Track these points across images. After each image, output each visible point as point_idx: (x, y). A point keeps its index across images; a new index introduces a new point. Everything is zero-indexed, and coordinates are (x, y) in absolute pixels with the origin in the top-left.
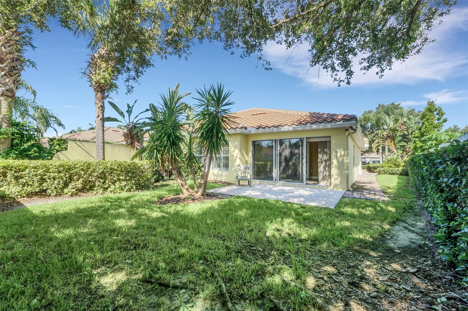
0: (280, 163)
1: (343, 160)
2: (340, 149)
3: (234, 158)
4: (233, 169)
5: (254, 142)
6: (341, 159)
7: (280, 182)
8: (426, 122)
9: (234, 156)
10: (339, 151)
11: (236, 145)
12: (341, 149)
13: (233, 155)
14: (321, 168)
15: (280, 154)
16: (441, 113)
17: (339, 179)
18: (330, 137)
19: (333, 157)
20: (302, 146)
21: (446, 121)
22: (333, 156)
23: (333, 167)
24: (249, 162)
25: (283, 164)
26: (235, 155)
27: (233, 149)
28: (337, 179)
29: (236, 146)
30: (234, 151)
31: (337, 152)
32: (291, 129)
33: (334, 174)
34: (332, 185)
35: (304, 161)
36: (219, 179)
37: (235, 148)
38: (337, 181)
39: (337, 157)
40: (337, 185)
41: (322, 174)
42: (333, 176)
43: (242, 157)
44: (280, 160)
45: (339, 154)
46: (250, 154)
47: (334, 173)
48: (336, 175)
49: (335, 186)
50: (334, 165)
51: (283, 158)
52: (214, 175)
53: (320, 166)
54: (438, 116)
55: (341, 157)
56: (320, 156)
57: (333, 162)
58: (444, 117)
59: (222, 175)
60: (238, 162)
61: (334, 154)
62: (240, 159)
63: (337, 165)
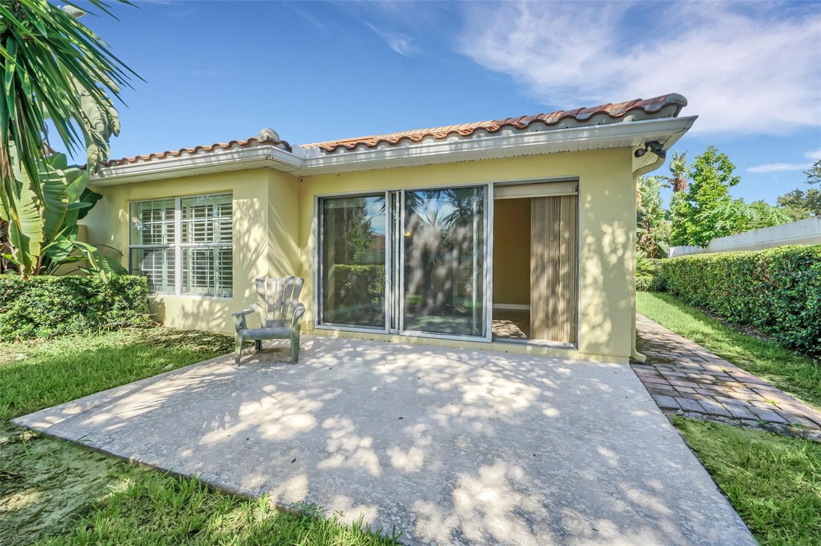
0: (408, 270)
1: (621, 260)
2: (612, 226)
3: (249, 255)
4: (247, 293)
5: (323, 201)
6: (613, 259)
7: (407, 333)
8: (704, 184)
9: (248, 249)
10: (606, 228)
11: (255, 212)
12: (616, 224)
13: (247, 245)
14: (540, 289)
15: (409, 242)
16: (726, 167)
17: (608, 326)
18: (576, 181)
19: (584, 252)
20: (480, 212)
21: (738, 181)
22: (586, 249)
23: (585, 286)
24: (306, 267)
25: (418, 275)
26: (253, 245)
27: (245, 224)
28: (600, 325)
29: (257, 214)
30: (249, 231)
31: (599, 236)
32: (444, 148)
33: (591, 311)
34: (583, 346)
35: (488, 263)
36: (202, 326)
37: (253, 221)
38: (598, 332)
39: (599, 251)
40: (601, 345)
41: (542, 305)
42: (585, 315)
43: (279, 253)
44: (407, 260)
45: (607, 240)
46: (311, 242)
47: (589, 305)
48: (596, 314)
49: (594, 348)
50: (589, 280)
51: (417, 254)
52: (186, 315)
53: (537, 279)
54: (721, 173)
55: (614, 251)
56: (537, 248)
57: (584, 270)
58: (733, 175)
59: (211, 312)
60: (263, 267)
61: (590, 240)
62: (270, 258)
63: (601, 279)
